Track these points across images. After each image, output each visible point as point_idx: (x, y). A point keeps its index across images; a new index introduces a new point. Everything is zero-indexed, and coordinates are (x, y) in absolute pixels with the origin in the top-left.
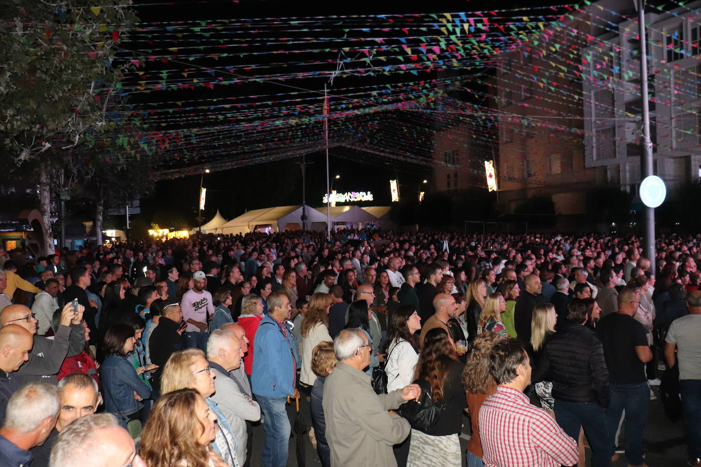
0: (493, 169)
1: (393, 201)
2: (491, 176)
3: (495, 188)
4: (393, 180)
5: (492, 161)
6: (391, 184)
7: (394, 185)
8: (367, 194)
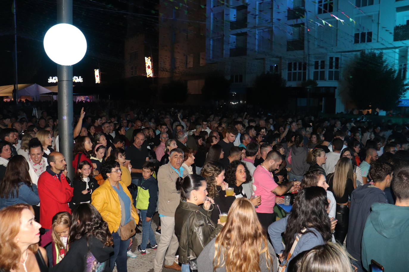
0: (151, 62)
1: (96, 83)
2: (149, 67)
3: (151, 75)
4: (97, 69)
5: (150, 57)
6: (95, 72)
7: (97, 72)
8: (79, 78)
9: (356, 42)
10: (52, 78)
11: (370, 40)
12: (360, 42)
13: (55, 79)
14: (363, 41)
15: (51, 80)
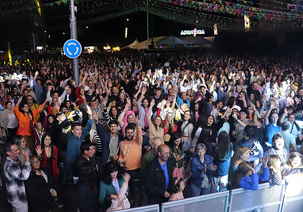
1: (215, 34)
4: (215, 24)
8: (202, 31)
15: (183, 33)
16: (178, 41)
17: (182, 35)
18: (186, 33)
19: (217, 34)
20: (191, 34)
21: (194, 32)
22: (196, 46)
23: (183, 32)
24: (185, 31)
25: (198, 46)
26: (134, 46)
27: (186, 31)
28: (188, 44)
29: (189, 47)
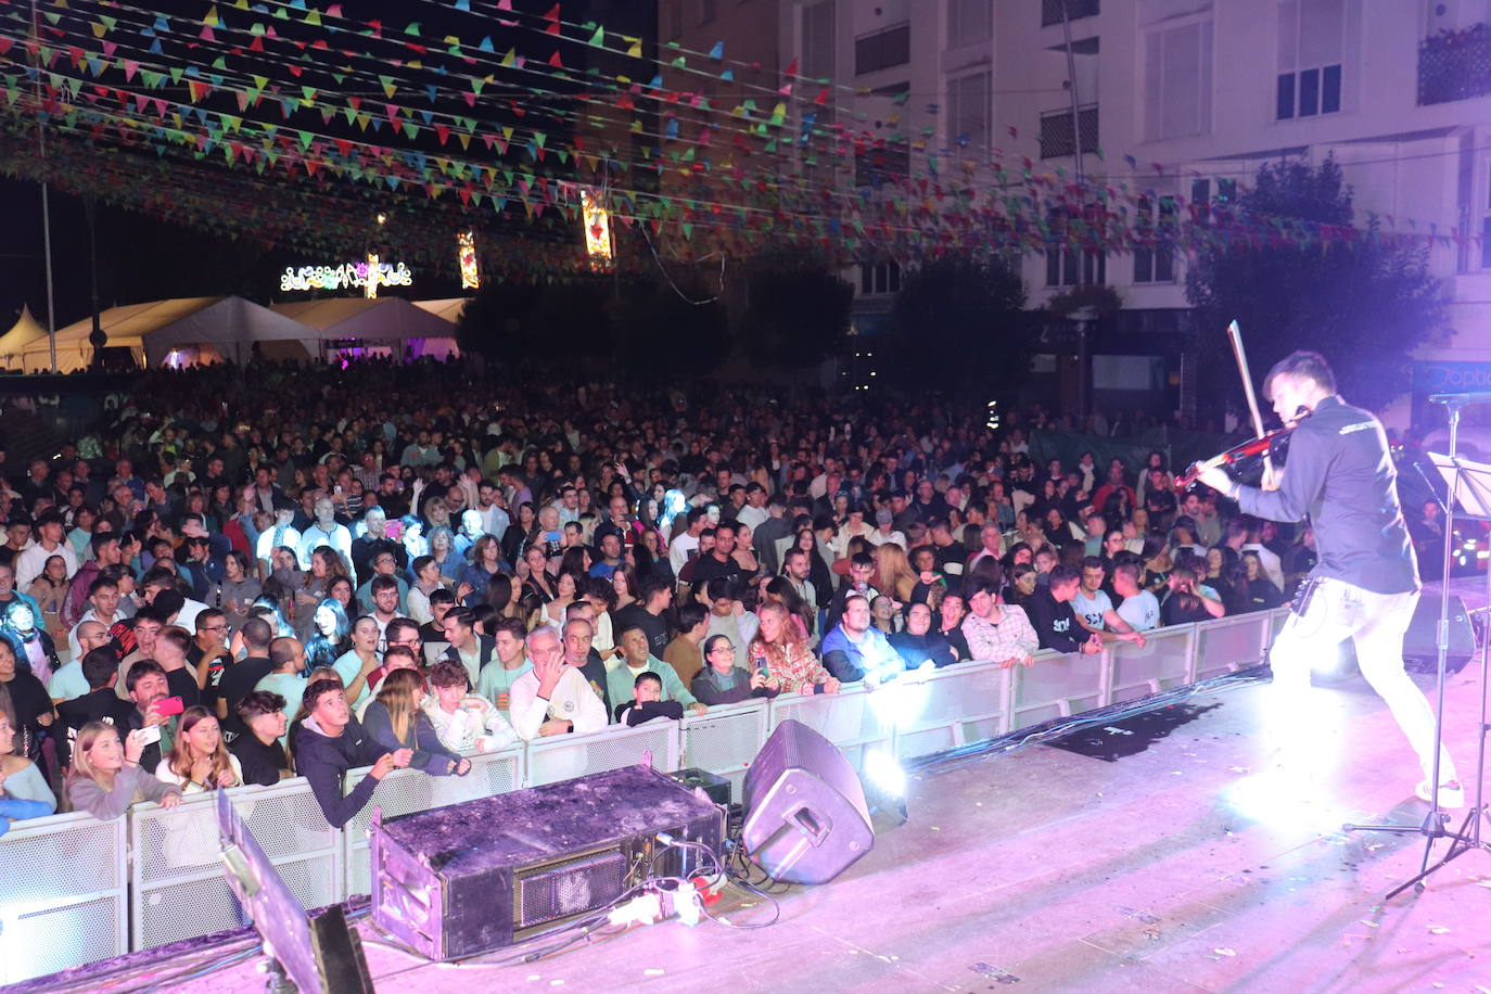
1: (465, 287)
2: (597, 230)
8: (395, 270)
9: (1284, 112)
10: (296, 274)
11: (1332, 105)
12: (1296, 112)
13: (306, 278)
14: (1308, 109)
15: (292, 281)
16: (270, 323)
17: (288, 289)
18: (313, 278)
19: (477, 286)
20: (341, 284)
21: (352, 274)
22: (378, 350)
23: (291, 274)
24: (302, 271)
25: (386, 351)
26: (10, 356)
27: (310, 268)
28: (327, 341)
29: (332, 355)
